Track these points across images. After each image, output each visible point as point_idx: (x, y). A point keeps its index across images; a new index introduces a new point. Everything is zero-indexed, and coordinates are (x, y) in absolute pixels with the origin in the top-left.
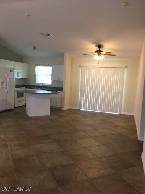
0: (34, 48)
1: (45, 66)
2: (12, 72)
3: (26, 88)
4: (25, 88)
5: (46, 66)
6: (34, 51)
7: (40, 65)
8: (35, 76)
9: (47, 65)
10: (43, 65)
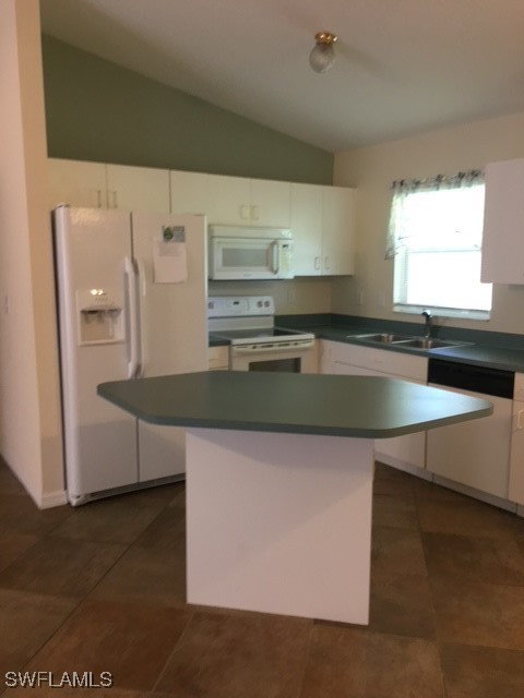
0: (325, 46)
1: (449, 184)
2: (183, 240)
3: (319, 337)
4: (311, 336)
5: (458, 185)
6: (318, 68)
7: (416, 185)
8: (389, 258)
9: (461, 176)
10: (439, 181)
